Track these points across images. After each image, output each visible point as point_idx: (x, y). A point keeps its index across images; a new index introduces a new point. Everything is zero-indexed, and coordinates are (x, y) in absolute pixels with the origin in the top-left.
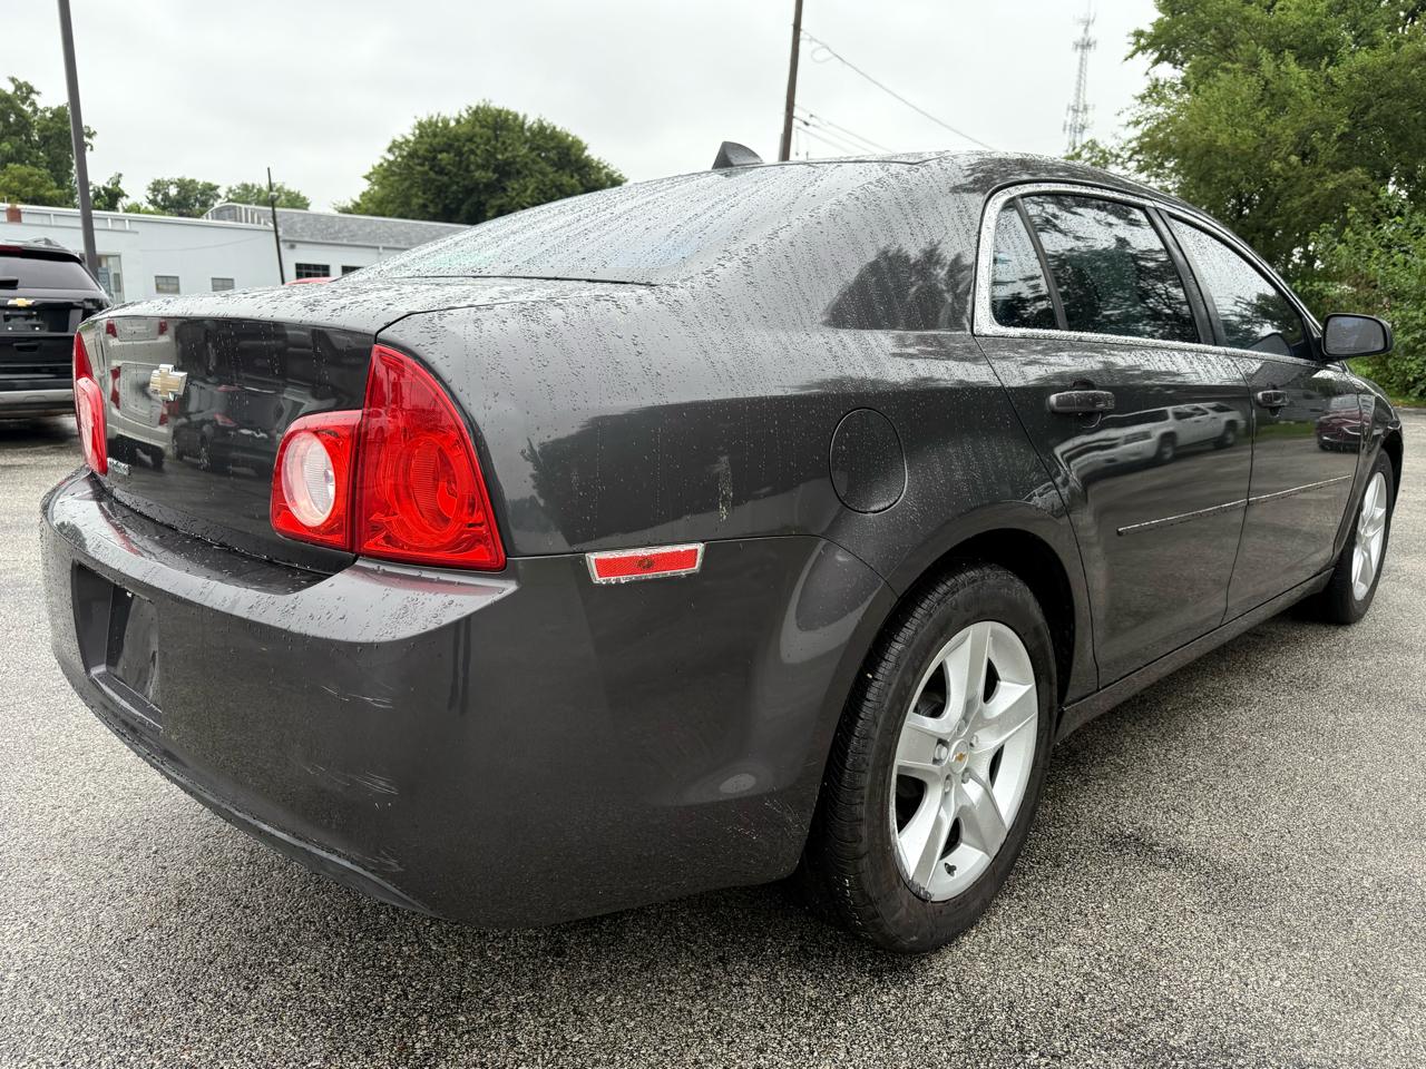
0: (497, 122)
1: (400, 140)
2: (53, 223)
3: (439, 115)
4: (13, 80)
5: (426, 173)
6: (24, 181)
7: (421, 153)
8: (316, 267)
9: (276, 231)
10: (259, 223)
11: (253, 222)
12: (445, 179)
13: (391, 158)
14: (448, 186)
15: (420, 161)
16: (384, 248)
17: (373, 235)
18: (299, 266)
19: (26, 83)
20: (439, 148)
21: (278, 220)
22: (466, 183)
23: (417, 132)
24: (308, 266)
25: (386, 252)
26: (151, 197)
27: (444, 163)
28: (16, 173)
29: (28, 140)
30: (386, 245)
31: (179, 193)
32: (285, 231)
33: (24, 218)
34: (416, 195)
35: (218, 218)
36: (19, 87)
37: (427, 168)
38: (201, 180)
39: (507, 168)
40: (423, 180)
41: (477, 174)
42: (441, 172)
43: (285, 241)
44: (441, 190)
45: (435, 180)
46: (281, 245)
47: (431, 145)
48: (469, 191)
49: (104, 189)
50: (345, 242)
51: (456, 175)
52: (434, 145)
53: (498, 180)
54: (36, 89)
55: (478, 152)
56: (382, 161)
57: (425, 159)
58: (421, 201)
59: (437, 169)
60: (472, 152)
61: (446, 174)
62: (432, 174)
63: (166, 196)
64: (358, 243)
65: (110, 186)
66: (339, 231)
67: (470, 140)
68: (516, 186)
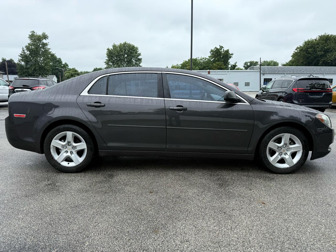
0: (327, 39)
1: (299, 47)
2: (217, 74)
3: (311, 39)
4: (220, 46)
5: (305, 54)
6: (218, 65)
7: (304, 49)
8: (269, 79)
9: (260, 72)
10: (258, 70)
11: (256, 70)
12: (310, 55)
13: (296, 51)
14: (310, 57)
15: (303, 51)
16: (286, 74)
17: (284, 71)
18: (265, 79)
19: (222, 46)
20: (309, 48)
21: (261, 69)
22: (315, 55)
23: (304, 44)
24: (267, 79)
25: (287, 75)
26: (244, 66)
27: (310, 51)
28: (217, 64)
29: (220, 57)
30: (287, 73)
31: (250, 64)
32: (263, 71)
33: (211, 73)
34: (301, 60)
35: (250, 70)
36: (220, 47)
37: (305, 53)
38: (255, 61)
39: (328, 50)
40: (303, 56)
41: (318, 53)
42: (309, 53)
43: (262, 74)
44: (308, 58)
45: (307, 55)
46: (261, 74)
47: (307, 47)
48: (315, 58)
49: (233, 65)
50: (277, 73)
51: (313, 54)
52: (308, 47)
53: (325, 54)
54: (223, 47)
55: (320, 47)
56: (294, 52)
57: (305, 51)
58: (302, 61)
59: (308, 53)
60: (318, 47)
61: (310, 54)
62: (306, 54)
63: (247, 65)
64: (280, 73)
65: (234, 64)
66: (276, 71)
67: (318, 44)
68: (330, 55)
